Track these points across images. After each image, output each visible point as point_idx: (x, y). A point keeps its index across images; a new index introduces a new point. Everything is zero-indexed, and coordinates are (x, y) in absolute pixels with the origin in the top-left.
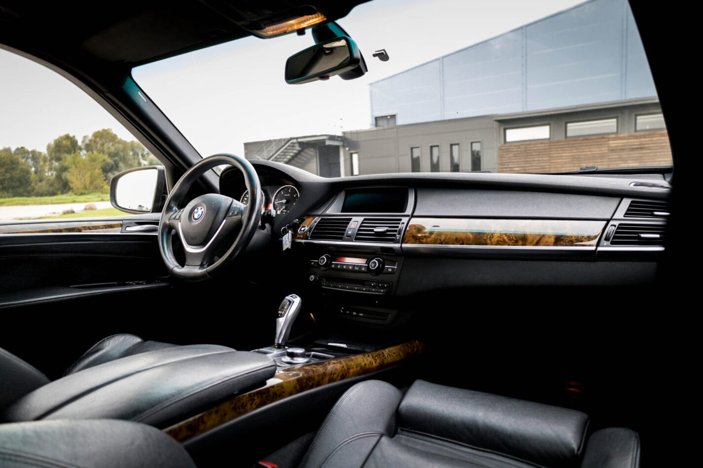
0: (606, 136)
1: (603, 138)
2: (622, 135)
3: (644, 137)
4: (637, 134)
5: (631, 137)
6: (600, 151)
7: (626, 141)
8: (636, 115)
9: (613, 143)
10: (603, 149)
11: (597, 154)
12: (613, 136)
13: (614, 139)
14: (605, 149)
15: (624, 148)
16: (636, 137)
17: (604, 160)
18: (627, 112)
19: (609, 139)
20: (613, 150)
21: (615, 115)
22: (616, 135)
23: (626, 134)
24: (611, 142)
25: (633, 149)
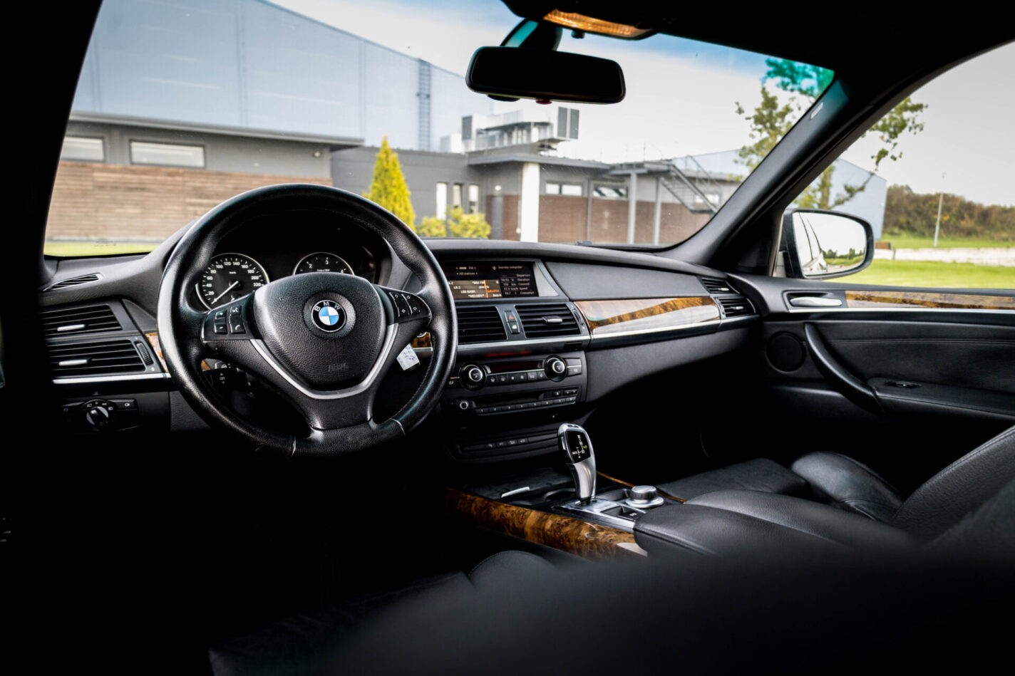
0: (88, 164)
1: (83, 166)
2: (112, 166)
3: (144, 173)
4: (134, 167)
5: (125, 171)
6: (81, 185)
7: (118, 176)
8: (131, 141)
9: (100, 177)
10: (84, 183)
11: (77, 190)
12: (99, 165)
13: (103, 170)
14: (88, 184)
15: (117, 185)
16: (133, 172)
17: (89, 200)
18: (116, 134)
19: (94, 170)
20: (102, 187)
21: (100, 135)
22: (104, 165)
23: (118, 166)
24: (97, 174)
25: (131, 189)
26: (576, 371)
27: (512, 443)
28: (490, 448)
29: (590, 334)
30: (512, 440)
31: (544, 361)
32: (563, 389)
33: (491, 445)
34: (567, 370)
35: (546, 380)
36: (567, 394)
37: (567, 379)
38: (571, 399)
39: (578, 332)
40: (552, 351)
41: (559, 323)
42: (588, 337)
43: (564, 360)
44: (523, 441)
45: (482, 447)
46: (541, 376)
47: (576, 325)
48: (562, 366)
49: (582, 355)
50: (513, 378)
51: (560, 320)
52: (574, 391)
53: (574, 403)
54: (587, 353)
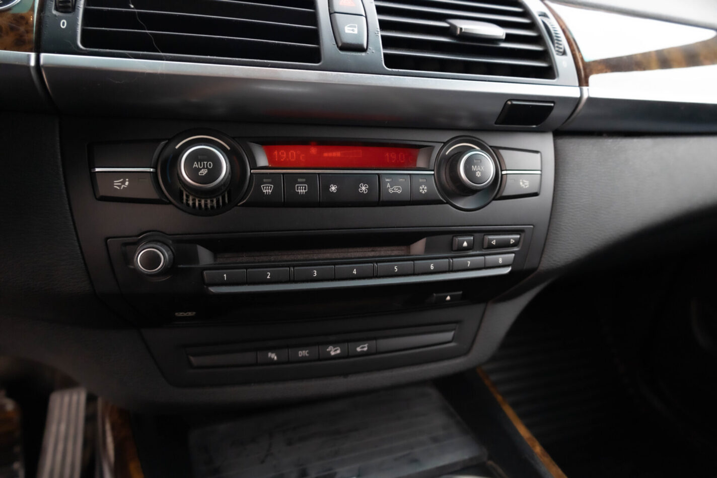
26: (525, 184)
27: (334, 351)
28: (272, 362)
29: (581, 85)
30: (334, 343)
31: (438, 147)
32: (479, 233)
33: (273, 356)
34: (498, 180)
35: (439, 202)
36: (491, 247)
37: (497, 206)
38: (500, 259)
39: (548, 73)
40: (464, 123)
41: (495, 40)
42: (573, 92)
43: (495, 152)
44: (362, 348)
45: (249, 357)
46: (423, 189)
47: (544, 55)
48: (487, 168)
49: (545, 143)
50: (333, 188)
51: (499, 32)
52: (512, 238)
53: (507, 270)
54: (561, 141)
